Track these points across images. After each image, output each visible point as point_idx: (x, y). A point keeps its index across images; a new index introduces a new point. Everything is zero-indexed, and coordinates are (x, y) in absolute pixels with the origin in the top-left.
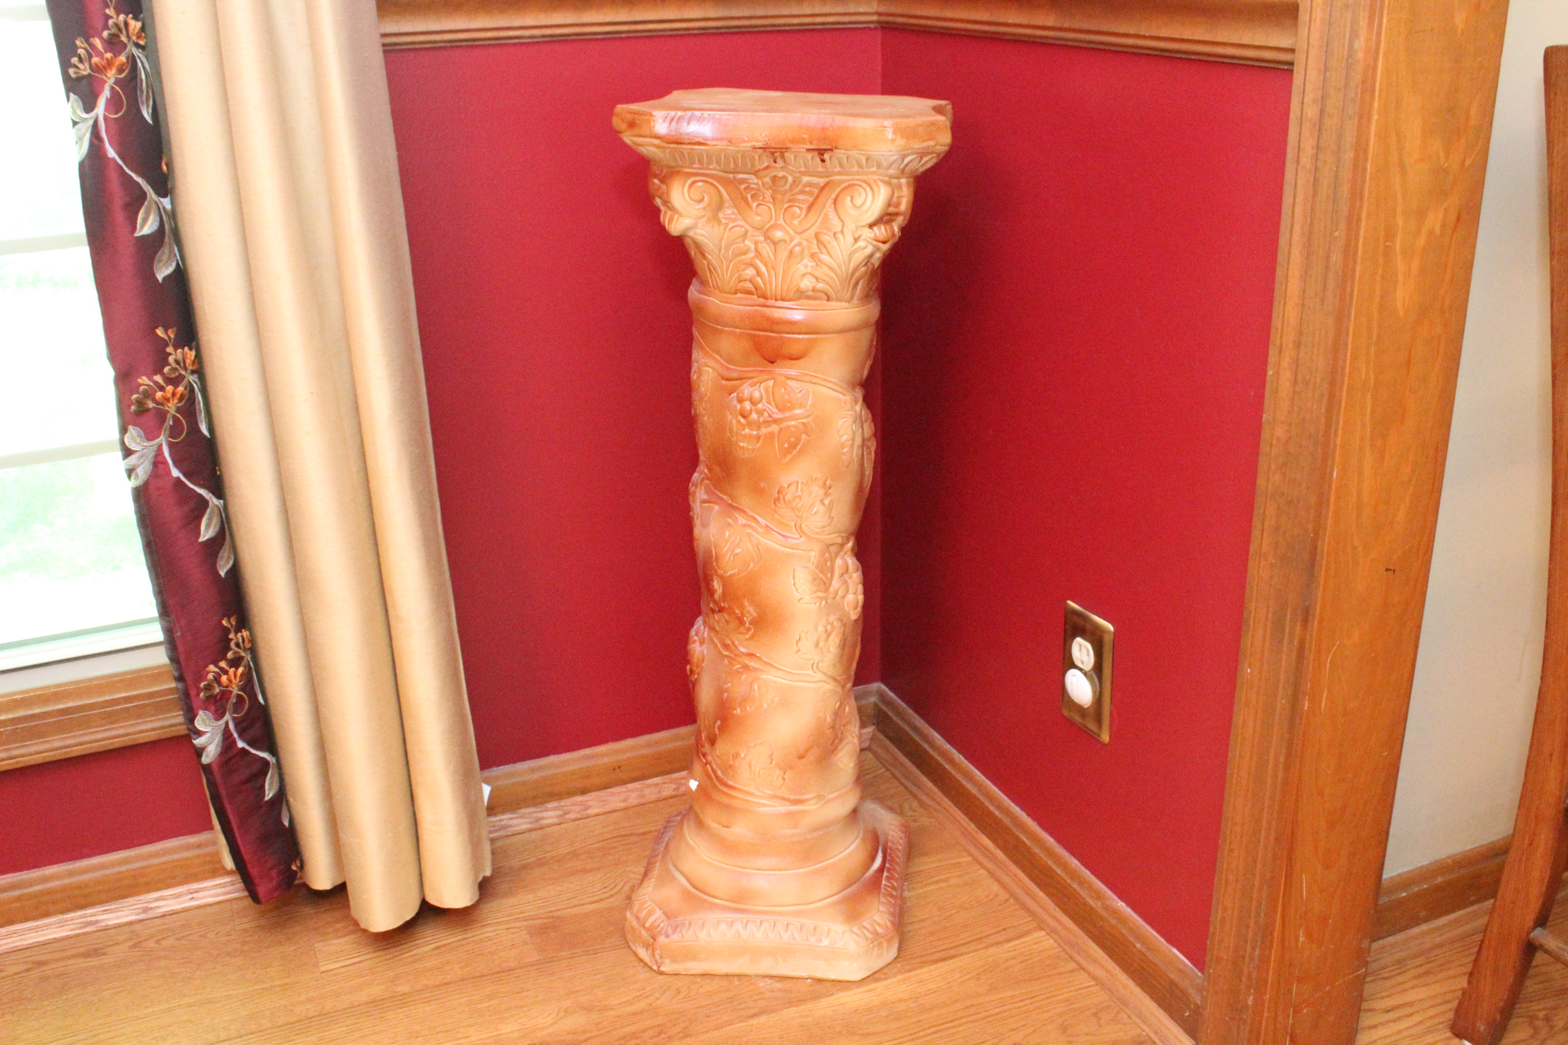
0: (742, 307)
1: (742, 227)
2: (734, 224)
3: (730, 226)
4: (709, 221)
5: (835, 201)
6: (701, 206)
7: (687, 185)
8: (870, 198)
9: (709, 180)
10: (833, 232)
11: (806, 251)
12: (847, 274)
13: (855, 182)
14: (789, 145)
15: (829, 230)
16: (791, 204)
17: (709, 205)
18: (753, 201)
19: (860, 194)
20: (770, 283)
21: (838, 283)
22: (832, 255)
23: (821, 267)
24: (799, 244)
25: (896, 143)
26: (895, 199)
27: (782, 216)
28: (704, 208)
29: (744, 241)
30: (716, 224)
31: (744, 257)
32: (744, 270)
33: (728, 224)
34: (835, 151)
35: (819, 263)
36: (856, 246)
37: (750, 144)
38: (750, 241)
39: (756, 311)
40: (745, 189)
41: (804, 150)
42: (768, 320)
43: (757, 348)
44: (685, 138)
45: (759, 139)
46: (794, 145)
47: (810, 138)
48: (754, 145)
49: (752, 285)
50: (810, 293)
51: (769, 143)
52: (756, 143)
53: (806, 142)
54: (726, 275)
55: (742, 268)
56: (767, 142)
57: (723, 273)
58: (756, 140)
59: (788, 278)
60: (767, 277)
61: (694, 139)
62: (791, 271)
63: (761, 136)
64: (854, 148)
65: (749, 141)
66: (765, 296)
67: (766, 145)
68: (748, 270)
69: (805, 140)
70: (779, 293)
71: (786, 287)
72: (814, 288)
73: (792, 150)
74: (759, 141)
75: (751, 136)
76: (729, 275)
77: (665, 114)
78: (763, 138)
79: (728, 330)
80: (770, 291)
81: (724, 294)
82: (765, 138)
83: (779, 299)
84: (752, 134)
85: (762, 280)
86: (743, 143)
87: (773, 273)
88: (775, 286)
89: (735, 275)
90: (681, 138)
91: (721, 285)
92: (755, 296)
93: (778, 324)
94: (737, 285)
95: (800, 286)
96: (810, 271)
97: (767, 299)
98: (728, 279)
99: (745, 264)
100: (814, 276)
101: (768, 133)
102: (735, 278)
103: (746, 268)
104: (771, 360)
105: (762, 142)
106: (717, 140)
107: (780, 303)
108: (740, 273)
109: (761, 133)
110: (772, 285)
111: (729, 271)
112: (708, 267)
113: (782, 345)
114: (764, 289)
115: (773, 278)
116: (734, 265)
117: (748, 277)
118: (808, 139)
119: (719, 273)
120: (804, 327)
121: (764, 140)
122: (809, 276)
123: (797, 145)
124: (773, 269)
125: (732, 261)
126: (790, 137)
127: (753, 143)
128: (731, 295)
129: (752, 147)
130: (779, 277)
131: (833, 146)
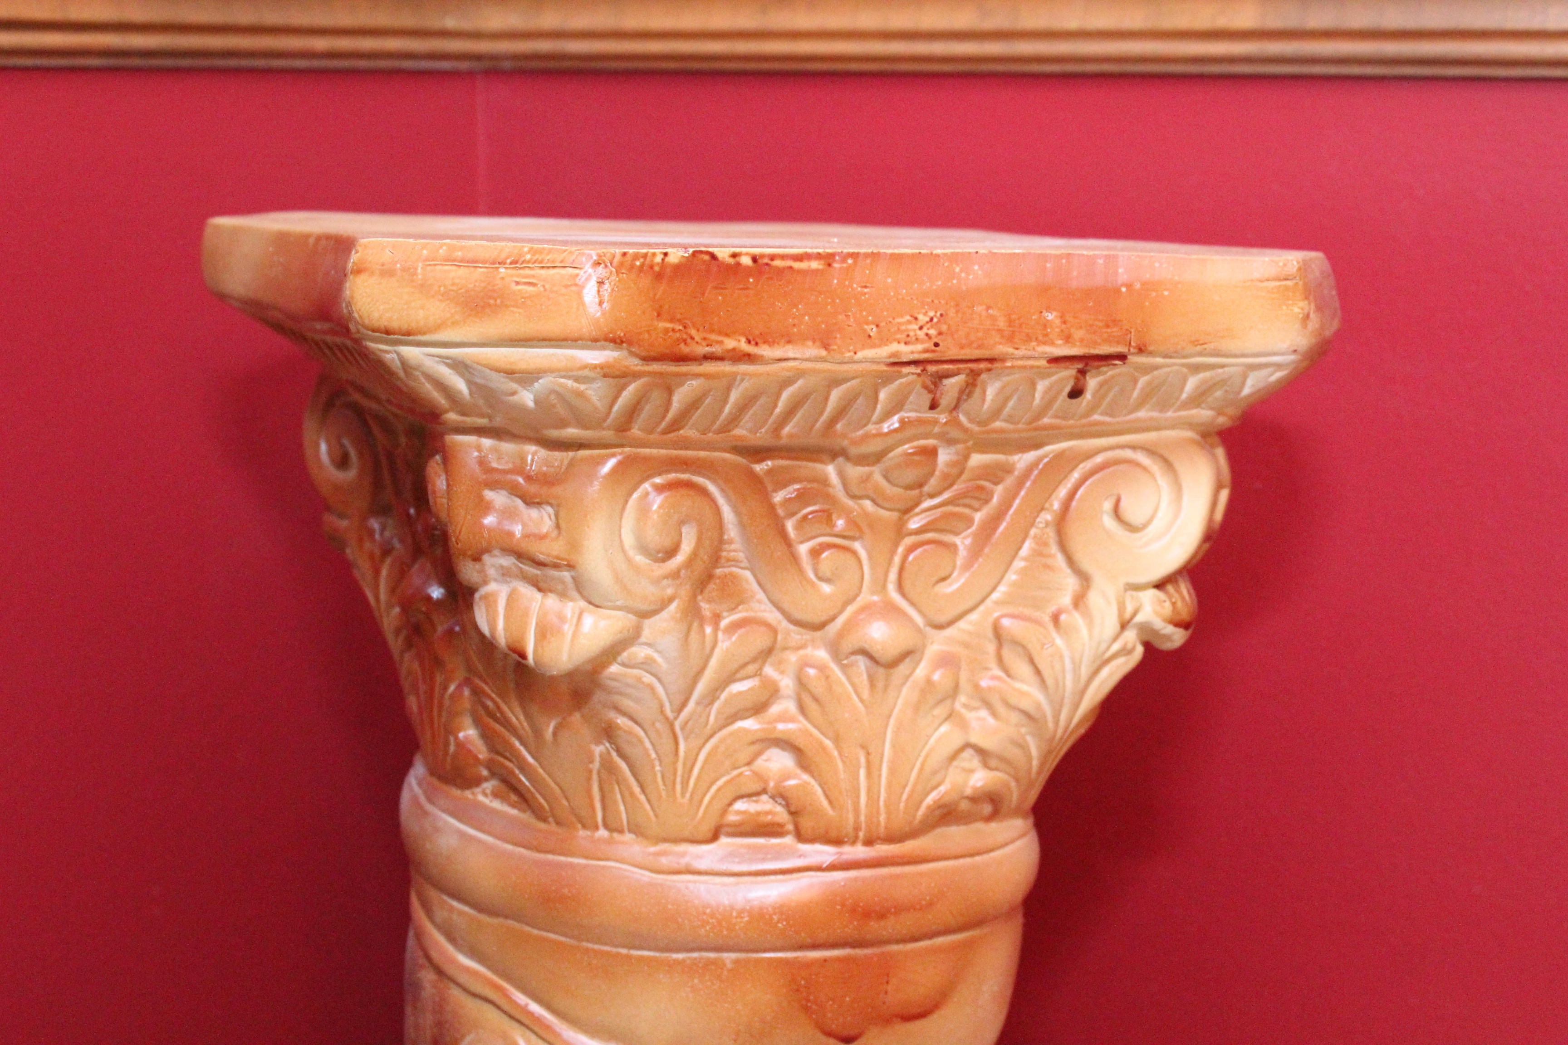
1: (759, 621)
2: (734, 617)
3: (723, 623)
14: (999, 349)
15: (1038, 604)
24: (943, 659)
25: (1310, 326)
27: (892, 577)
34: (1132, 360)
37: (883, 352)
41: (1043, 363)
42: (853, 910)
43: (804, 1002)
44: (697, 339)
45: (912, 334)
46: (1017, 349)
47: (1065, 322)
48: (895, 354)
49: (780, 804)
50: (964, 805)
51: (941, 344)
52: (902, 348)
53: (1051, 336)
54: (682, 783)
55: (743, 757)
56: (936, 340)
57: (672, 778)
58: (902, 336)
59: (912, 770)
60: (842, 773)
61: (721, 342)
62: (924, 747)
63: (917, 325)
64: (1196, 346)
65: (885, 341)
66: (833, 834)
67: (933, 351)
68: (766, 760)
69: (1049, 330)
70: (882, 818)
71: (905, 796)
72: (975, 789)
73: (1009, 364)
74: (911, 339)
75: (886, 323)
76: (696, 784)
77: (636, 256)
78: (921, 328)
79: (684, 961)
80: (851, 817)
81: (660, 844)
82: (928, 329)
83: (879, 838)
84: (890, 319)
85: (820, 785)
86: (863, 347)
87: (863, 760)
88: (868, 799)
89: (717, 779)
90: (685, 341)
91: (653, 818)
92: (789, 840)
93: (882, 918)
94: (724, 812)
95: (942, 788)
96: (974, 739)
97: (837, 842)
98: (691, 795)
99: (753, 743)
100: (982, 753)
101: (938, 314)
102: (719, 790)
103: (759, 754)
104: (845, 1033)
105: (922, 342)
106: (789, 342)
107: (882, 850)
108: (736, 772)
109: (916, 315)
110: (858, 797)
111: (696, 771)
112: (602, 765)
113: (885, 981)
114: (830, 811)
115: (862, 773)
116: (715, 749)
117: (766, 782)
118: (1057, 327)
119: (655, 781)
120: (951, 913)
121: (927, 335)
122: (968, 753)
123: (1024, 347)
124: (863, 747)
125: (711, 736)
126: (1002, 323)
127: (894, 347)
128: (695, 844)
129: (892, 360)
130: (880, 770)
131: (1133, 344)
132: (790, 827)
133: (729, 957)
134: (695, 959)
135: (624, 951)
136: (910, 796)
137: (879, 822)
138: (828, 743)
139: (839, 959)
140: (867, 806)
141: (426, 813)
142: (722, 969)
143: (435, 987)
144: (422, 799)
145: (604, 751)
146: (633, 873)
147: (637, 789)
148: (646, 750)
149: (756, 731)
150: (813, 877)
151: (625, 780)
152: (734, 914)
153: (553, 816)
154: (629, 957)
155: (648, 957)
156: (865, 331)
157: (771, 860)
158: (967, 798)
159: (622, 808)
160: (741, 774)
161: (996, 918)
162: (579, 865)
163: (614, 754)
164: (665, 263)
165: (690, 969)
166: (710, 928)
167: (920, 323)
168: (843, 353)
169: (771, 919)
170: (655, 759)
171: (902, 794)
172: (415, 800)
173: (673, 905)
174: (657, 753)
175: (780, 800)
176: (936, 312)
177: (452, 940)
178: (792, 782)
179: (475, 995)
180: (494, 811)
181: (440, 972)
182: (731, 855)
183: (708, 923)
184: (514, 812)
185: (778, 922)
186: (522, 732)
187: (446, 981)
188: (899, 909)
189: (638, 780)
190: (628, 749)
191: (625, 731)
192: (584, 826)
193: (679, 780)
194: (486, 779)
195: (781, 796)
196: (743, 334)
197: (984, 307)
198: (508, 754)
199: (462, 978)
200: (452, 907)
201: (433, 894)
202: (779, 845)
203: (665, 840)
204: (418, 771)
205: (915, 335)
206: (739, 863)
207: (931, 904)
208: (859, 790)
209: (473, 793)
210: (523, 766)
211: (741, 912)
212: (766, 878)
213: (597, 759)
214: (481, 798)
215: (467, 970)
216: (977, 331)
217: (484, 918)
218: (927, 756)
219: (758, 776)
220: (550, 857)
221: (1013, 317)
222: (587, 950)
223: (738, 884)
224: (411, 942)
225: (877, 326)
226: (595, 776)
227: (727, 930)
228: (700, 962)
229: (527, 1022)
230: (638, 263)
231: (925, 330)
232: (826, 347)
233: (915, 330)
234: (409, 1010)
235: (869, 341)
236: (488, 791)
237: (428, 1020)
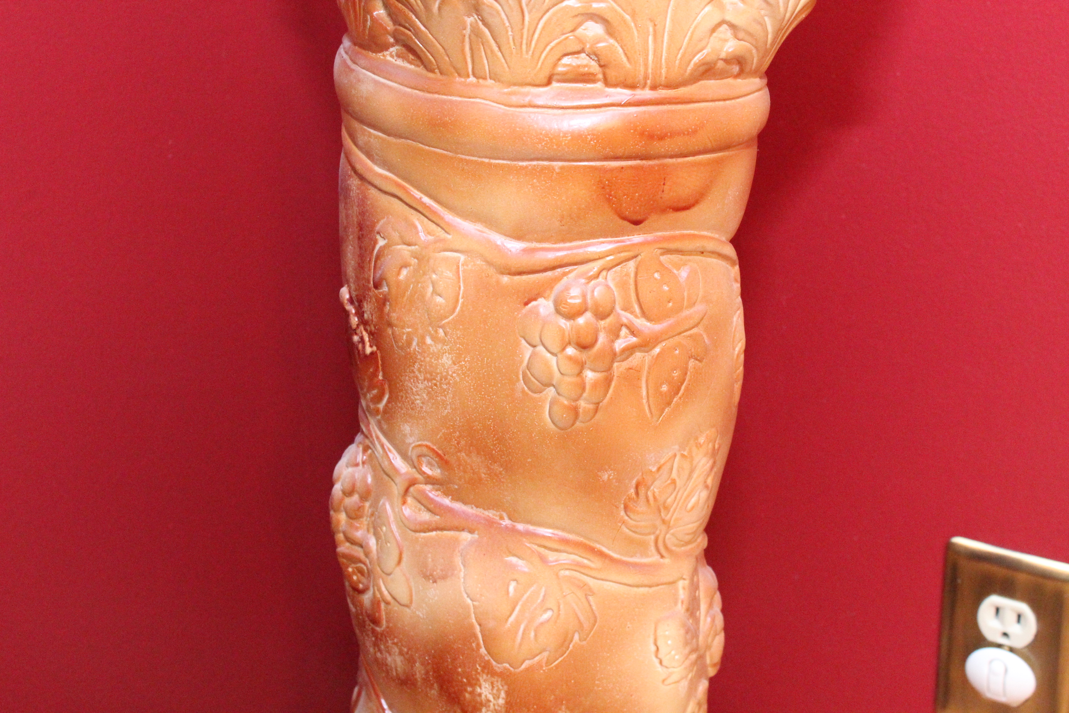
42: (642, 134)
43: (607, 196)
49: (593, 60)
50: (721, 64)
54: (527, 44)
55: (569, 25)
57: (520, 40)
59: (685, 37)
60: (637, 38)
62: (694, 21)
66: (630, 81)
68: (585, 30)
70: (664, 71)
71: (679, 56)
72: (728, 53)
76: (536, 45)
79: (526, 167)
80: (642, 69)
81: (512, 87)
83: (661, 85)
85: (622, 47)
87: (651, 29)
88: (654, 57)
89: (551, 42)
91: (507, 69)
92: (599, 85)
93: (662, 140)
94: (555, 65)
95: (705, 51)
96: (728, 18)
97: (632, 87)
98: (533, 53)
99: (576, 16)
100: (733, 26)
102: (552, 49)
103: (580, 24)
104: (635, 217)
107: (663, 93)
108: (563, 37)
110: (647, 55)
111: (536, 36)
112: (472, 31)
113: (662, 183)
114: (628, 65)
115: (651, 38)
116: (550, 19)
117: (584, 44)
119: (509, 43)
120: (709, 139)
122: (725, 26)
124: (651, 20)
125: (547, 11)
128: (535, 87)
130: (663, 37)
132: (600, 76)
133: (557, 164)
134: (535, 166)
135: (486, 160)
136: (683, 55)
137: (661, 73)
138: (628, 17)
139: (631, 167)
140: (653, 62)
141: (352, 70)
142: (552, 172)
143: (358, 189)
144: (349, 62)
145: (473, 21)
146: (492, 106)
147: (496, 49)
148: (502, 20)
149: (578, 8)
150: (615, 110)
151: (488, 41)
152: (561, 135)
153: (439, 68)
154: (490, 164)
155: (504, 164)
157: (586, 98)
158: (722, 59)
159: (486, 62)
160: (567, 38)
161: (739, 144)
162: (456, 101)
163: (480, 23)
165: (533, 172)
166: (545, 144)
169: (586, 138)
170: (509, 26)
171: (678, 54)
172: (344, 62)
173: (520, 128)
174: (509, 22)
175: (593, 57)
177: (369, 155)
178: (601, 45)
179: (386, 193)
180: (398, 67)
181: (362, 178)
182: (559, 95)
183: (544, 140)
184: (412, 67)
185: (591, 140)
186: (416, 7)
187: (367, 185)
188: (673, 134)
189: (496, 42)
190: (490, 20)
191: (488, 6)
192: (459, 75)
193: (524, 42)
194: (393, 46)
195: (595, 54)
198: (407, 25)
199: (377, 182)
200: (369, 132)
201: (356, 125)
202: (592, 88)
203: (515, 84)
204: (346, 43)
206: (565, 100)
207: (695, 132)
208: (648, 51)
209: (384, 56)
210: (417, 33)
211: (565, 134)
212: (583, 111)
213: (469, 27)
214: (389, 58)
215: (381, 175)
217: (391, 139)
218: (696, 27)
219: (579, 40)
220: (436, 96)
222: (462, 160)
223: (564, 114)
224: (343, 160)
226: (467, 39)
227: (556, 145)
228: (538, 168)
229: (421, 209)
234: (342, 206)
236: (394, 53)
237: (355, 210)
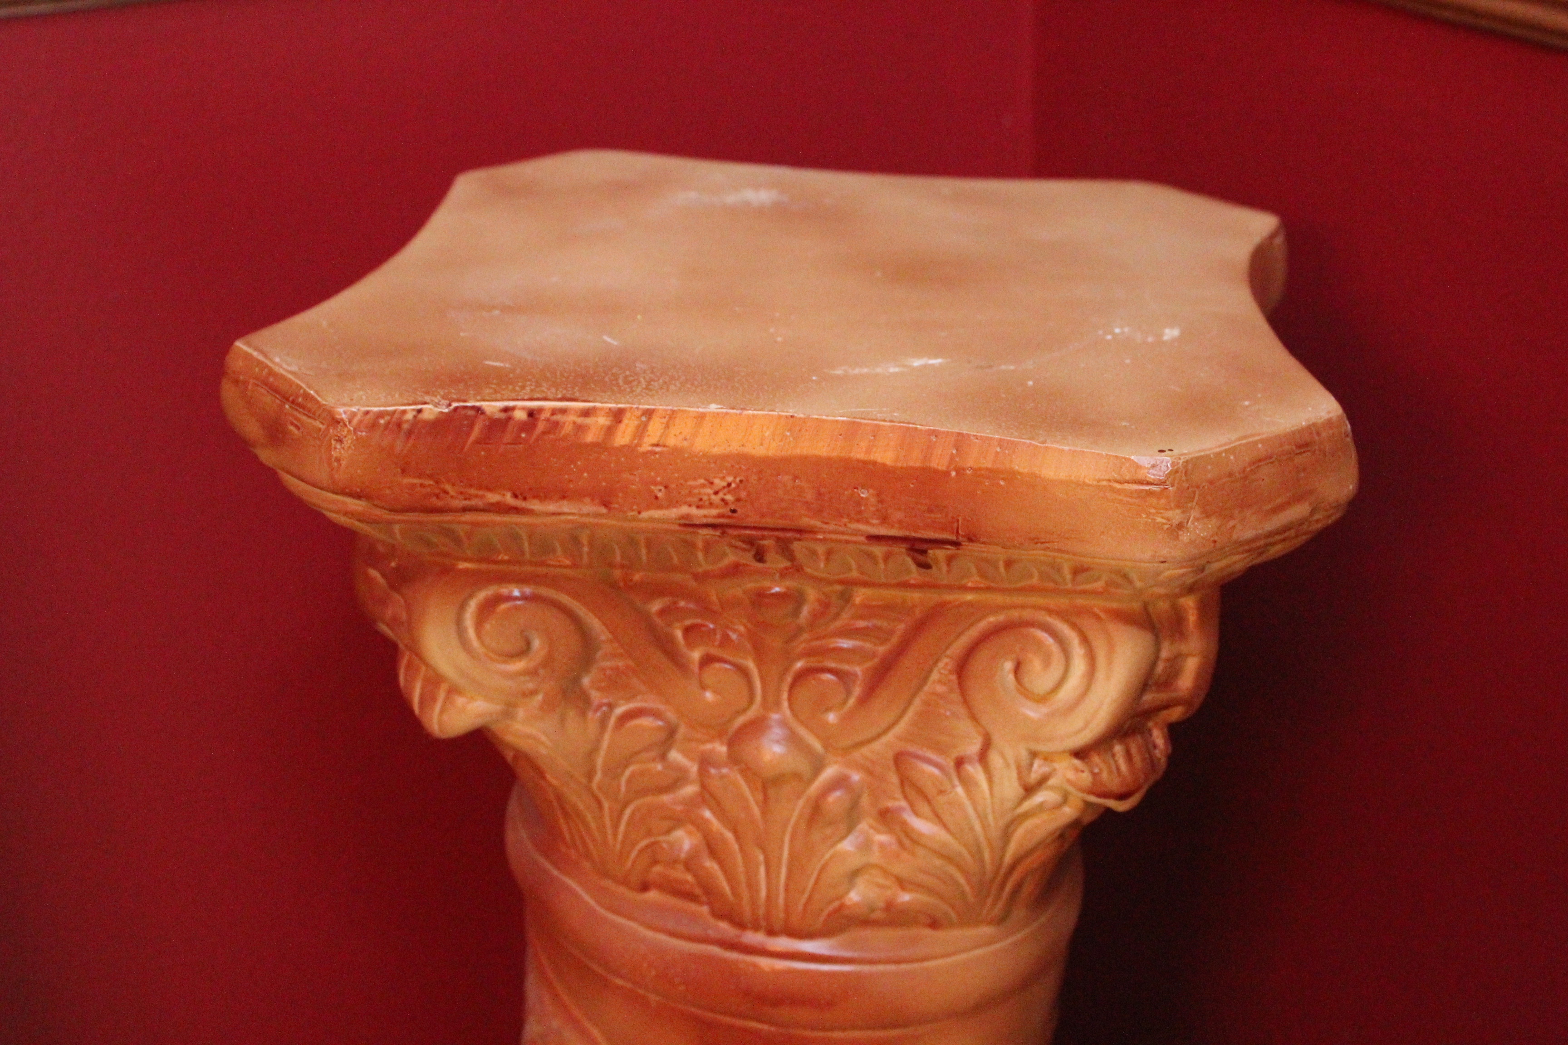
0: (662, 937)
1: (656, 714)
2: (631, 705)
3: (619, 710)
4: (548, 706)
5: (962, 668)
6: (519, 665)
7: (473, 606)
8: (1079, 666)
9: (544, 591)
10: (955, 754)
11: (865, 800)
12: (997, 872)
13: (1027, 614)
14: (806, 521)
15: (939, 748)
16: (813, 662)
17: (548, 662)
18: (690, 645)
19: (1047, 662)
20: (752, 886)
21: (967, 889)
22: (946, 818)
23: (913, 854)
24: (840, 782)
25: (1185, 537)
26: (1160, 667)
27: (785, 696)
28: (532, 673)
29: (663, 757)
30: (572, 713)
31: (666, 798)
32: (668, 831)
33: (611, 706)
34: (968, 546)
35: (907, 842)
36: (1027, 805)
37: (673, 513)
38: (686, 753)
39: (709, 959)
40: (662, 612)
41: (862, 539)
44: (452, 493)
45: (705, 498)
46: (826, 523)
47: (881, 501)
48: (687, 516)
49: (693, 877)
51: (739, 511)
52: (694, 511)
53: (865, 515)
56: (733, 507)
58: (694, 500)
60: (742, 866)
61: (483, 497)
63: (712, 489)
64: (1037, 543)
65: (672, 503)
67: (729, 517)
69: (863, 508)
73: (820, 536)
74: (704, 502)
75: (677, 485)
77: (381, 415)
78: (716, 493)
80: (751, 908)
82: (725, 494)
84: (682, 482)
86: (648, 508)
87: (761, 858)
88: (767, 895)
90: (437, 496)
96: (879, 862)
100: (894, 876)
101: (738, 480)
105: (717, 507)
106: (564, 498)
107: (787, 943)
109: (711, 480)
110: (757, 891)
114: (730, 896)
115: (762, 872)
118: (872, 506)
121: (723, 500)
122: (877, 873)
123: (834, 523)
124: (761, 847)
126: (810, 496)
127: (684, 510)
129: (683, 522)
130: (779, 872)
131: (960, 532)
156: (652, 491)
164: (417, 419)
167: (716, 488)
168: (625, 512)
176: (735, 478)
178: (700, 861)
196: (509, 489)
197: (791, 477)
205: (709, 499)
208: (758, 885)
216: (782, 500)
221: (823, 490)
225: (666, 487)
230: (382, 421)
231: (721, 495)
232: (606, 505)
233: (709, 495)
235: (655, 501)
